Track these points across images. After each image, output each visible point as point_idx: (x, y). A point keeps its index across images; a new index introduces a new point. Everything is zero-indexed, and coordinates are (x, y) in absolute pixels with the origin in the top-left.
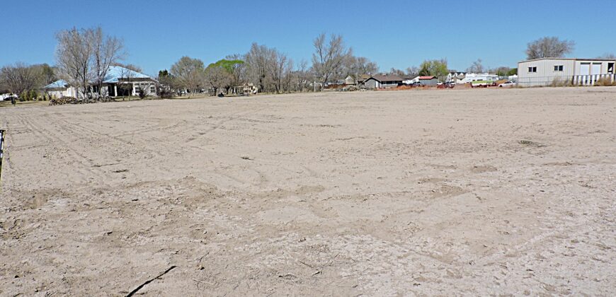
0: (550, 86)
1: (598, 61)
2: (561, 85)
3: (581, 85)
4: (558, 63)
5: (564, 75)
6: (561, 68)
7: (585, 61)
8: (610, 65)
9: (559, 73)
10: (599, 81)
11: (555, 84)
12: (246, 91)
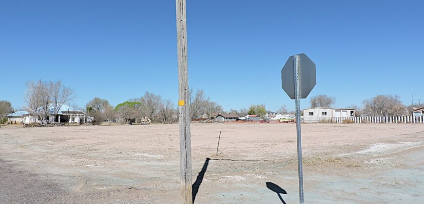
0: (321, 123)
1: (345, 110)
2: (326, 123)
3: (336, 123)
4: (325, 110)
5: (328, 117)
6: (326, 113)
7: (338, 110)
8: (352, 112)
9: (324, 116)
10: (345, 121)
11: (323, 122)
12: (143, 122)
